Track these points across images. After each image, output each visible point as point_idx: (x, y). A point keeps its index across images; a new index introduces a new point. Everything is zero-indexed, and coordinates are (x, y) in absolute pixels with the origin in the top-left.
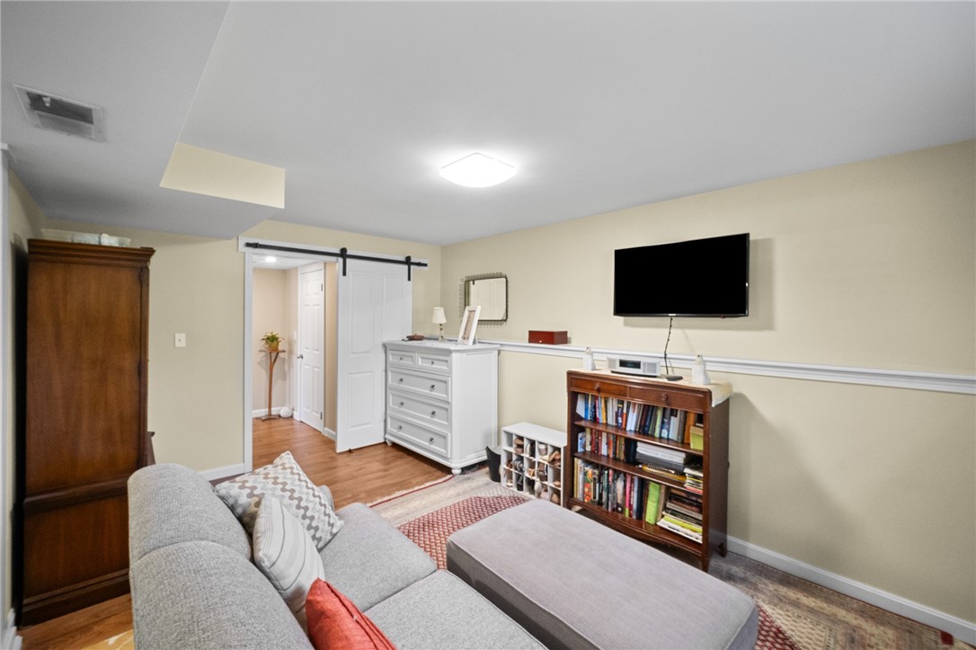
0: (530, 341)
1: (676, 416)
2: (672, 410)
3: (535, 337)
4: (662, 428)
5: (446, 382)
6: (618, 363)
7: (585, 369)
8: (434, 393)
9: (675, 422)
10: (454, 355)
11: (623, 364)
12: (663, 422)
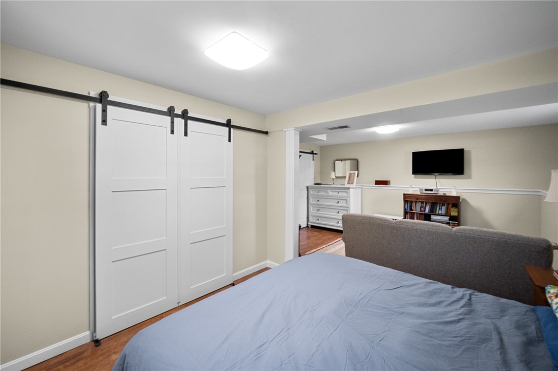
0: (376, 184)
1: (444, 206)
2: (443, 203)
3: (378, 183)
4: (439, 210)
5: (346, 200)
6: (424, 190)
7: (411, 192)
8: (339, 205)
9: (444, 208)
10: (351, 190)
11: (426, 190)
12: (439, 208)
